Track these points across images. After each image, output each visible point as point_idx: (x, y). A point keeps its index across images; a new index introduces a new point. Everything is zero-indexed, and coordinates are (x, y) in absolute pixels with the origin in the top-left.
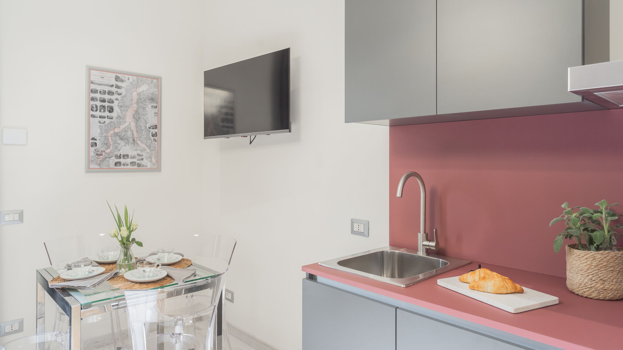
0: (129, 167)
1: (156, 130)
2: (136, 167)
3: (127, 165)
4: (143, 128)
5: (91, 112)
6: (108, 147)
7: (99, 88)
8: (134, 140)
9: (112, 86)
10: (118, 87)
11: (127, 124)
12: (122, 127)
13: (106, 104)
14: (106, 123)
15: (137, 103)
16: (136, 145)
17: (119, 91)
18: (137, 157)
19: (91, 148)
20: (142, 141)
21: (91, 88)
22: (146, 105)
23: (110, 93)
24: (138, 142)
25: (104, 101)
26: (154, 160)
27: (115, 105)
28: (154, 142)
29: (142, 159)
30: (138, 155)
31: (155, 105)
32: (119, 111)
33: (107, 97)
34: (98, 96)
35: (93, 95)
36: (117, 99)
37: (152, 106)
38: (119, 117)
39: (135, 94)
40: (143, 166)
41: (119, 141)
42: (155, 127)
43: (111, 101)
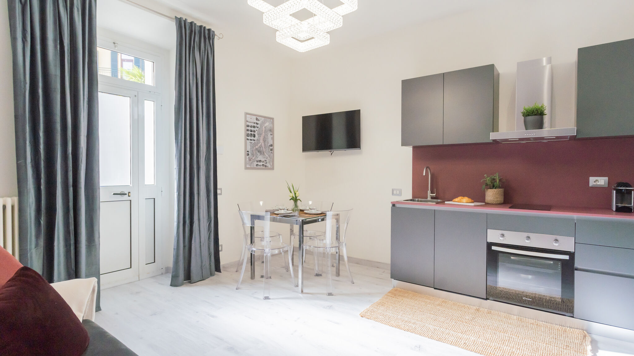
0: (262, 167)
1: (272, 147)
2: (264, 167)
3: (261, 166)
4: (267, 146)
5: (247, 137)
6: (253, 157)
7: (250, 124)
8: (263, 152)
9: (255, 123)
10: (257, 124)
11: (261, 144)
12: (259, 145)
13: (253, 133)
14: (253, 143)
15: (265, 132)
16: (264, 155)
17: (258, 126)
18: (265, 162)
19: (247, 156)
20: (267, 154)
21: (247, 124)
22: (268, 133)
23: (254, 127)
24: (265, 154)
25: (251, 131)
26: (271, 163)
27: (256, 133)
28: (271, 154)
29: (267, 163)
30: (265, 161)
31: (272, 133)
32: (258, 137)
33: (253, 129)
34: (249, 128)
35: (248, 128)
36: (257, 130)
37: (270, 134)
38: (257, 140)
39: (264, 127)
40: (267, 167)
41: (258, 153)
42: (271, 145)
43: (254, 132)
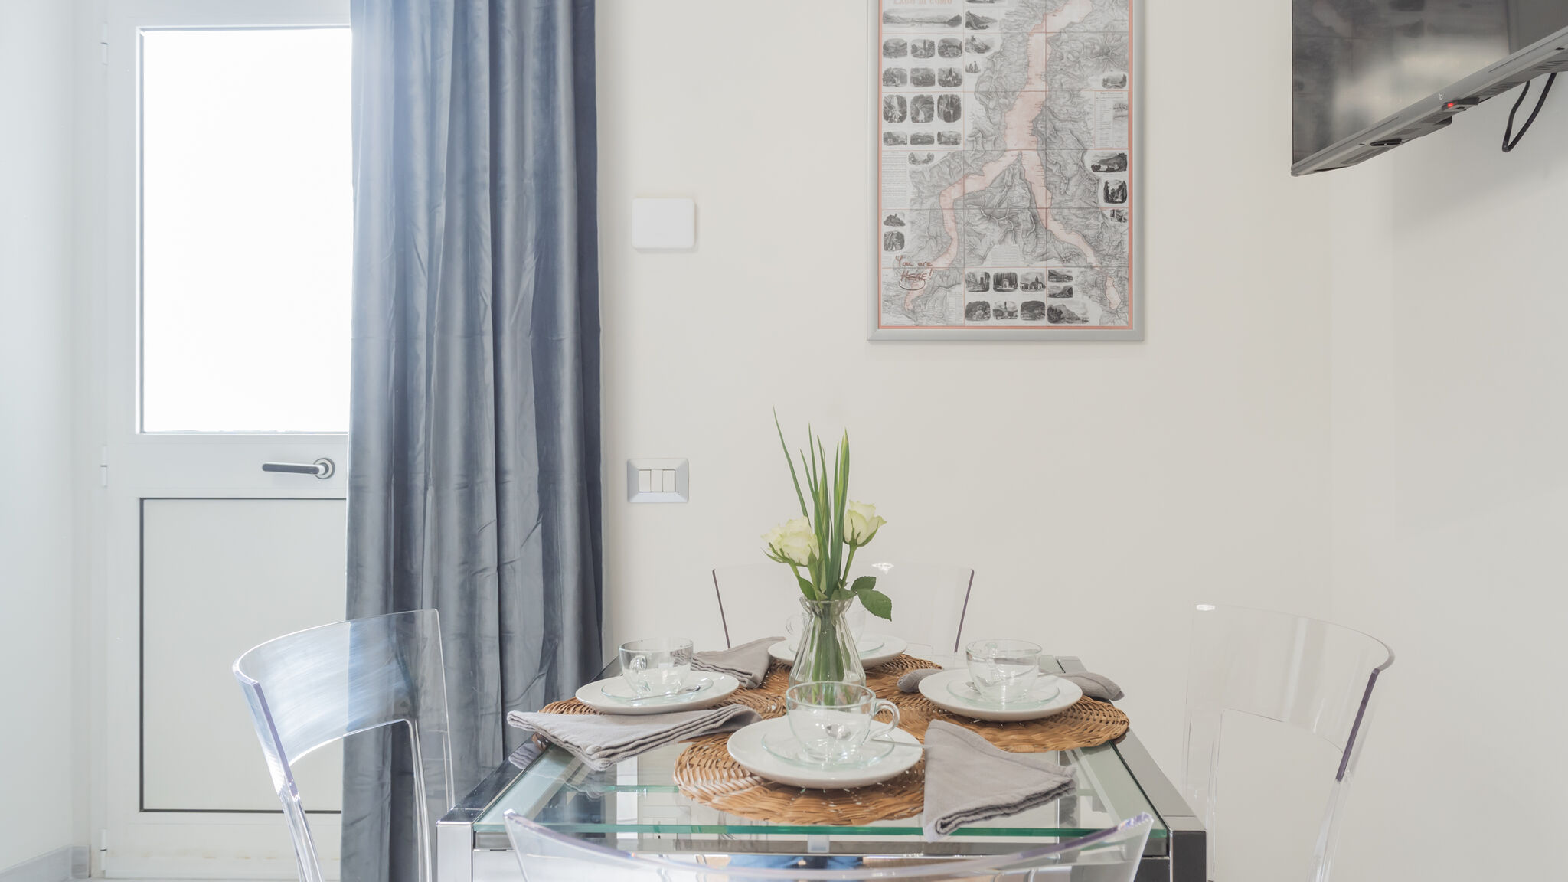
0: (1019, 321)
1: (1122, 176)
2: (1044, 321)
3: (1011, 314)
4: (1071, 169)
5: (884, 123)
6: (943, 251)
7: (911, 35)
8: (1035, 219)
9: (955, 21)
10: (975, 23)
11: (1009, 158)
12: (993, 170)
13: (935, 91)
14: (936, 161)
15: (1048, 75)
16: (1043, 238)
17: (981, 36)
18: (1049, 284)
19: (884, 253)
20: (1066, 223)
21: (884, 39)
22: (1082, 79)
23: (949, 49)
24: (1054, 226)
25: (925, 80)
26: (1113, 295)
27: (966, 93)
28: (1113, 222)
29: (1069, 292)
30: (1053, 275)
31: (1117, 74)
32: (982, 113)
33: (937, 64)
34: (907, 63)
35: (889, 63)
36: (972, 69)
37: (1105, 82)
38: (980, 135)
39: (1038, 41)
40: (1072, 318)
41: (982, 226)
42: (1120, 162)
43: (952, 79)
